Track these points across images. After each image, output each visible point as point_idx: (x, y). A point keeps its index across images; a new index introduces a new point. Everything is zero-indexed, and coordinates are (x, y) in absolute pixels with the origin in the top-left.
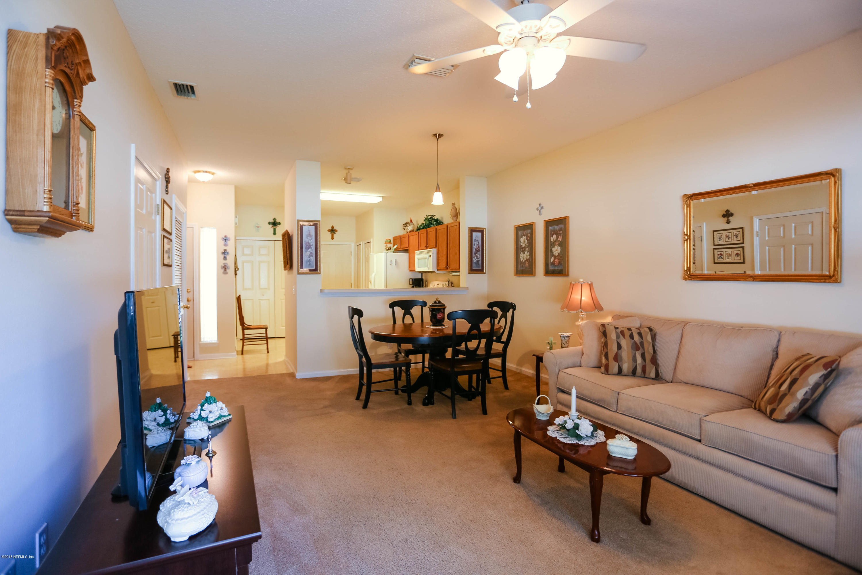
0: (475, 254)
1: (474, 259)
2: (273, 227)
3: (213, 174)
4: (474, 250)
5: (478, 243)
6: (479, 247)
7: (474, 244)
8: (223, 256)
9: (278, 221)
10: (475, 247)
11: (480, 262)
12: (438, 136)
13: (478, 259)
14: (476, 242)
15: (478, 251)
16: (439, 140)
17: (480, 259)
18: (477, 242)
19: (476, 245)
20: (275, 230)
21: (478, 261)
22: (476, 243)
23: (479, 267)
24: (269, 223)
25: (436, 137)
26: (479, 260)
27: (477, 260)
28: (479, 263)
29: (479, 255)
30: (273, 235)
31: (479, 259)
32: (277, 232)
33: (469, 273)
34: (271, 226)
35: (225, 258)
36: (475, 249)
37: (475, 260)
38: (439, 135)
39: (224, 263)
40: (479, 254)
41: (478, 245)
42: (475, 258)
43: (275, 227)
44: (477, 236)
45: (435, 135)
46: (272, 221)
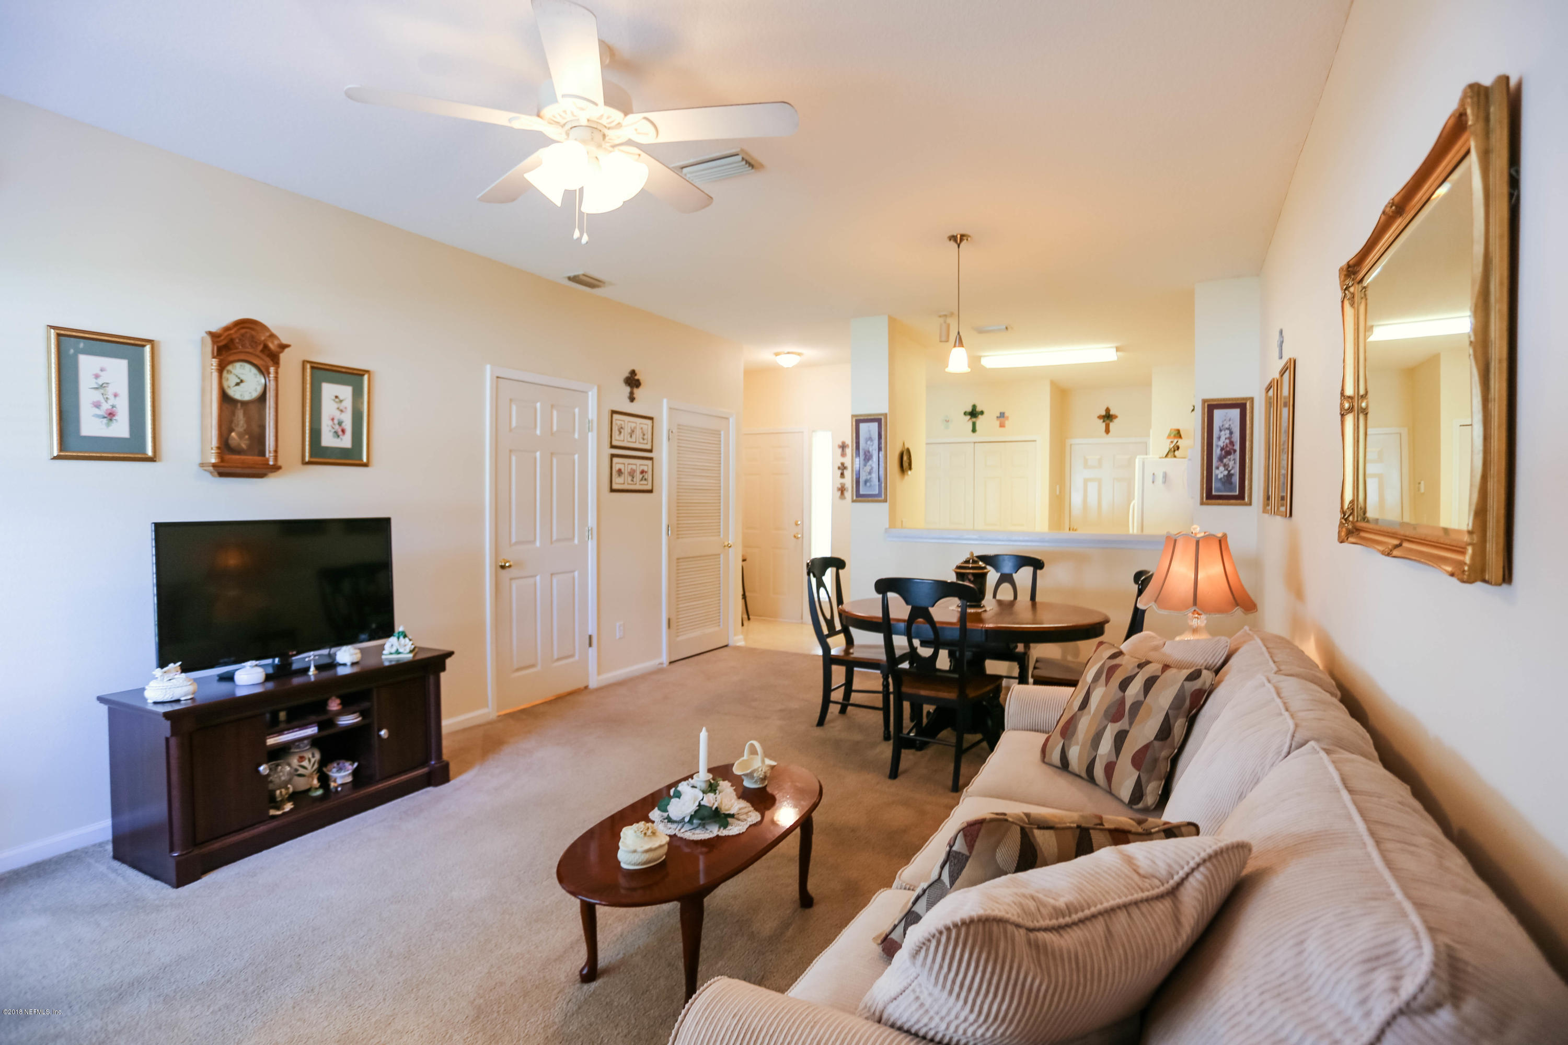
0: (1221, 459)
1: (1215, 472)
2: (971, 418)
3: (799, 354)
4: (1217, 452)
5: (1231, 433)
6: (1232, 443)
7: (1219, 438)
8: (839, 472)
9: (979, 409)
10: (1220, 441)
11: (1236, 479)
12: (958, 239)
13: (1229, 471)
14: (1223, 433)
15: (1228, 453)
16: (961, 246)
17: (1236, 471)
18: (1228, 432)
19: (1223, 439)
20: (974, 424)
21: (1230, 476)
22: (1225, 435)
23: (1233, 490)
24: (965, 413)
25: (956, 241)
26: (1232, 475)
27: (1226, 473)
28: (1233, 480)
29: (1231, 463)
30: (972, 433)
31: (1232, 472)
32: (978, 427)
33: (1202, 503)
34: (969, 417)
35: (842, 475)
36: (1222, 449)
37: (1219, 473)
38: (962, 236)
39: (841, 484)
40: (1233, 462)
41: (1230, 438)
42: (1222, 468)
43: (974, 420)
44: (1227, 419)
45: (953, 238)
46: (969, 409)
